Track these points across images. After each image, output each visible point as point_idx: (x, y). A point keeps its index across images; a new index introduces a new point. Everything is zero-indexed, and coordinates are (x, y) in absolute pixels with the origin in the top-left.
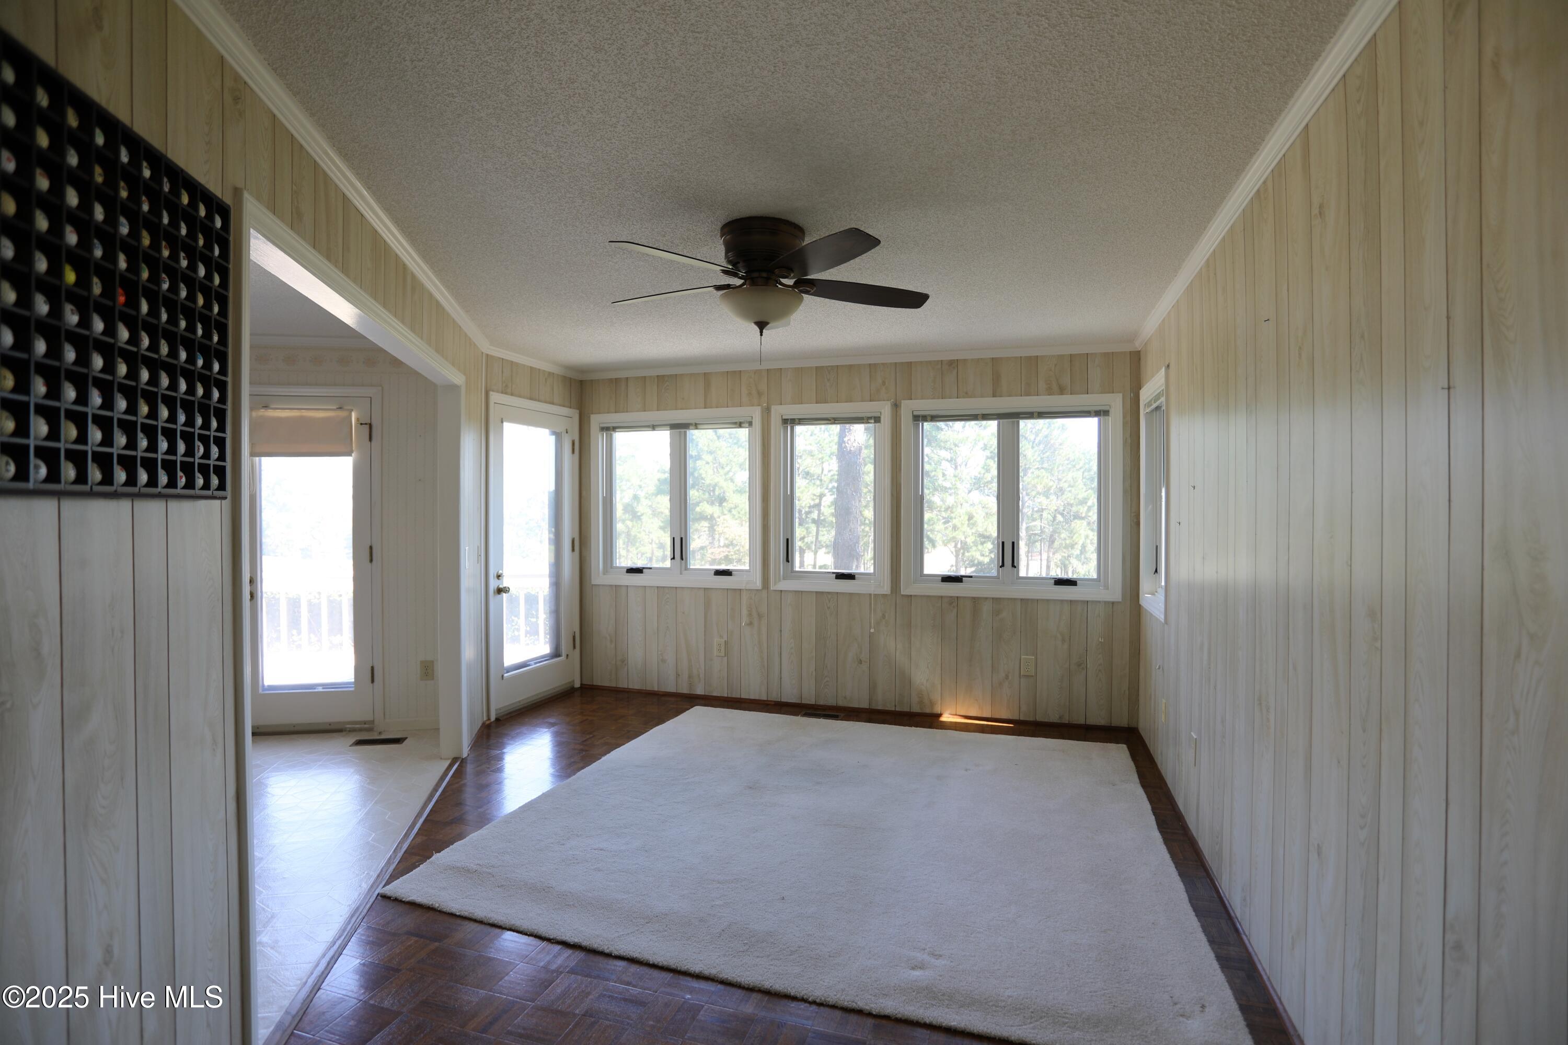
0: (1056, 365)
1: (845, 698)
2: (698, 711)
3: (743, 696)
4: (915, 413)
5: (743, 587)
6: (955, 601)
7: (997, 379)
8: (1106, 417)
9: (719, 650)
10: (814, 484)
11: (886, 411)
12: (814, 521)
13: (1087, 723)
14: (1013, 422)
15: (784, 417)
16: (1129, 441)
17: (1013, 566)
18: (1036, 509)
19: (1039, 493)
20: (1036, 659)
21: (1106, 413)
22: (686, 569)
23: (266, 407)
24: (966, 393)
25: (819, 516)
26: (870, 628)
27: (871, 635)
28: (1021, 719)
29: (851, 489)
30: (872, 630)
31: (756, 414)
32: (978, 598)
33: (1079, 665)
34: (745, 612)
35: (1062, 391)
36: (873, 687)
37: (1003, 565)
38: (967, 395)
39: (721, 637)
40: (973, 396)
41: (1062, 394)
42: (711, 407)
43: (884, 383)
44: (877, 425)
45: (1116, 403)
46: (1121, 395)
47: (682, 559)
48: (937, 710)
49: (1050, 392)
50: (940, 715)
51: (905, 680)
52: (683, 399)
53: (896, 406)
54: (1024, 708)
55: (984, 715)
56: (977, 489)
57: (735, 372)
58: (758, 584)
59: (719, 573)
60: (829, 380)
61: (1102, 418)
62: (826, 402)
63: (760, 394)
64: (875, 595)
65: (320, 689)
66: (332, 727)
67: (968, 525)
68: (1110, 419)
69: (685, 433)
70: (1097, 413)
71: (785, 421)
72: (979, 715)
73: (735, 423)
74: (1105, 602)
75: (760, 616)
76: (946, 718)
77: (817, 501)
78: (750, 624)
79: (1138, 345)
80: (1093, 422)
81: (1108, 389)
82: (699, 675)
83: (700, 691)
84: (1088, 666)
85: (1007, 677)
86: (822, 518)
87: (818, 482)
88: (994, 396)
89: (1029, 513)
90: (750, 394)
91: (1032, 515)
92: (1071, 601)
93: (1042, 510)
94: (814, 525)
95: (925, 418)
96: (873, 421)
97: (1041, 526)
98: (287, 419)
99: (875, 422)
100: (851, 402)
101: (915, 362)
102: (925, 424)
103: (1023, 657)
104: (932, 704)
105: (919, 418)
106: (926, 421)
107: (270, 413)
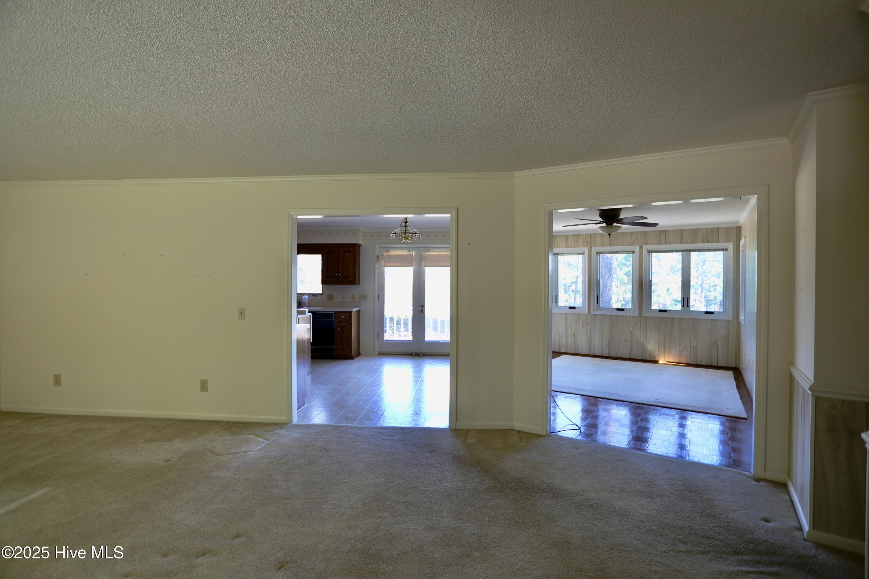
0: (706, 232)
1: (620, 354)
2: (564, 356)
3: (580, 353)
4: (649, 250)
5: (580, 313)
6: (664, 319)
7: (681, 237)
8: (726, 251)
9: (571, 336)
10: (574, 270)
11: (637, 249)
12: (573, 291)
13: (718, 365)
14: (688, 253)
15: (597, 251)
16: (736, 260)
17: (688, 306)
18: (711, 285)
19: (713, 276)
20: (697, 341)
21: (726, 250)
22: (558, 306)
23: (428, 251)
24: (669, 242)
25: (576, 288)
26: (630, 328)
27: (630, 331)
28: (691, 363)
29: (607, 275)
30: (631, 329)
31: (586, 250)
32: (674, 318)
33: (715, 343)
34: (581, 322)
35: (708, 241)
36: (631, 350)
37: (683, 306)
38: (669, 243)
39: (572, 331)
40: (672, 243)
41: (708, 243)
42: (568, 247)
43: (636, 239)
44: (633, 254)
45: (730, 246)
46: (732, 243)
47: (556, 302)
48: (657, 359)
49: (703, 242)
50: (658, 361)
51: (645, 348)
52: (557, 244)
53: (641, 247)
54: (692, 359)
55: (676, 362)
56: (673, 273)
57: (577, 235)
58: (587, 312)
59: (570, 308)
60: (614, 238)
61: (725, 252)
62: (613, 246)
63: (587, 243)
64: (632, 316)
65: (441, 342)
66: (446, 354)
67: (667, 294)
68: (728, 252)
69: (558, 257)
70: (722, 250)
71: (597, 253)
72: (674, 361)
73: (578, 253)
74: (726, 320)
75: (587, 324)
76: (660, 362)
77: (575, 280)
78: (583, 326)
79: (739, 225)
80: (721, 253)
81: (727, 240)
82: (563, 345)
83: (563, 351)
84: (719, 344)
85: (685, 347)
86: (578, 289)
87: (575, 269)
88: (680, 243)
89: (707, 288)
90: (583, 243)
91: (709, 288)
92: (711, 320)
93: (716, 286)
94: (573, 293)
95: (652, 252)
96: (632, 253)
97: (715, 295)
98: (435, 255)
99: (633, 253)
100: (623, 245)
101: (649, 231)
102: (653, 254)
103: (691, 340)
104: (655, 357)
105: (650, 252)
106: (653, 253)
107: (430, 253)
